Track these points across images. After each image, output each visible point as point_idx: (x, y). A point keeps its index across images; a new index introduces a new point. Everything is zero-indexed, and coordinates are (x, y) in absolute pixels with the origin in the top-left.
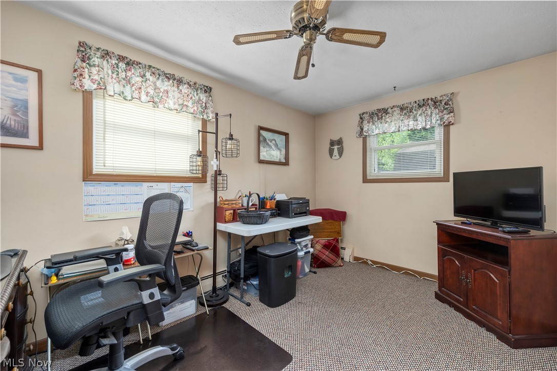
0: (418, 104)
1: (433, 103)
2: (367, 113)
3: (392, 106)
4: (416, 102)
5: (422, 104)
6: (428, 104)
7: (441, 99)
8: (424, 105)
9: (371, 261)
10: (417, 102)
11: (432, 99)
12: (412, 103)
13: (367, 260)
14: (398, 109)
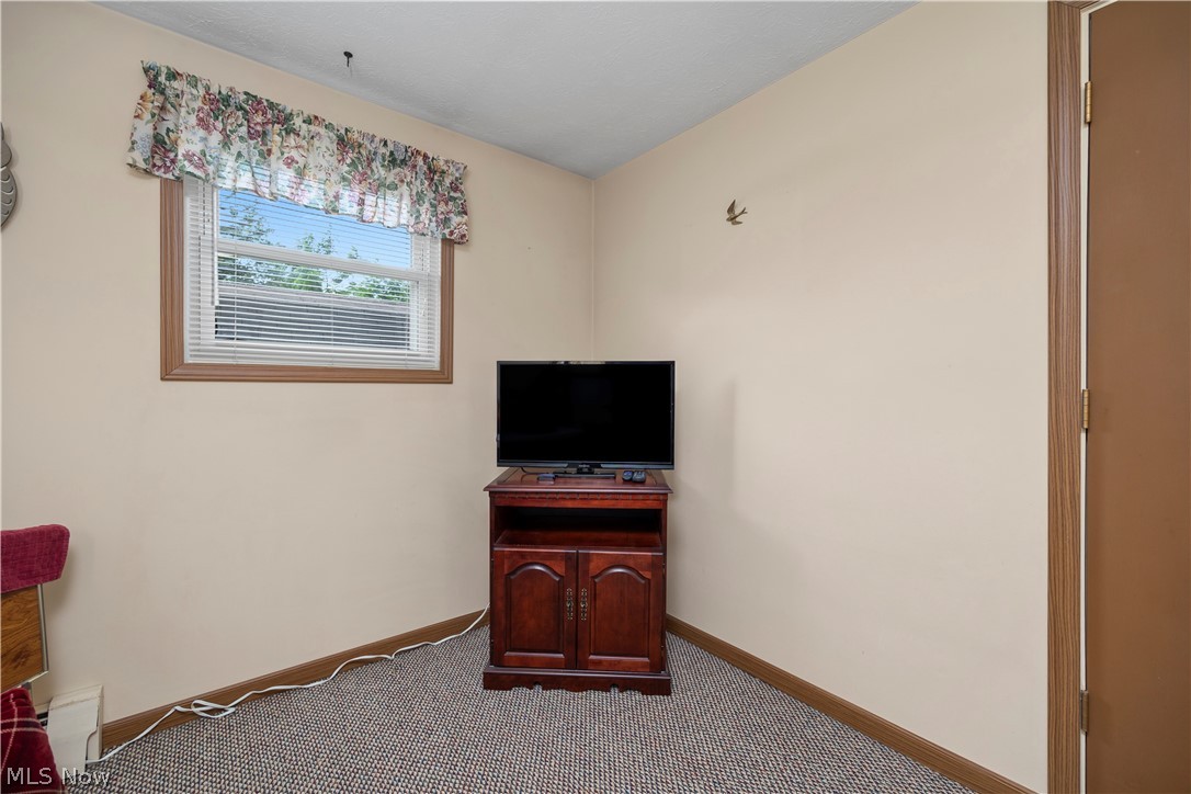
0: (392, 153)
1: (425, 168)
2: (193, 81)
3: (309, 111)
4: (385, 144)
5: (399, 159)
6: (415, 166)
7: (445, 168)
8: (404, 162)
9: (209, 697)
10: (391, 147)
11: (425, 157)
12: (377, 140)
13: (187, 704)
14: (331, 134)
